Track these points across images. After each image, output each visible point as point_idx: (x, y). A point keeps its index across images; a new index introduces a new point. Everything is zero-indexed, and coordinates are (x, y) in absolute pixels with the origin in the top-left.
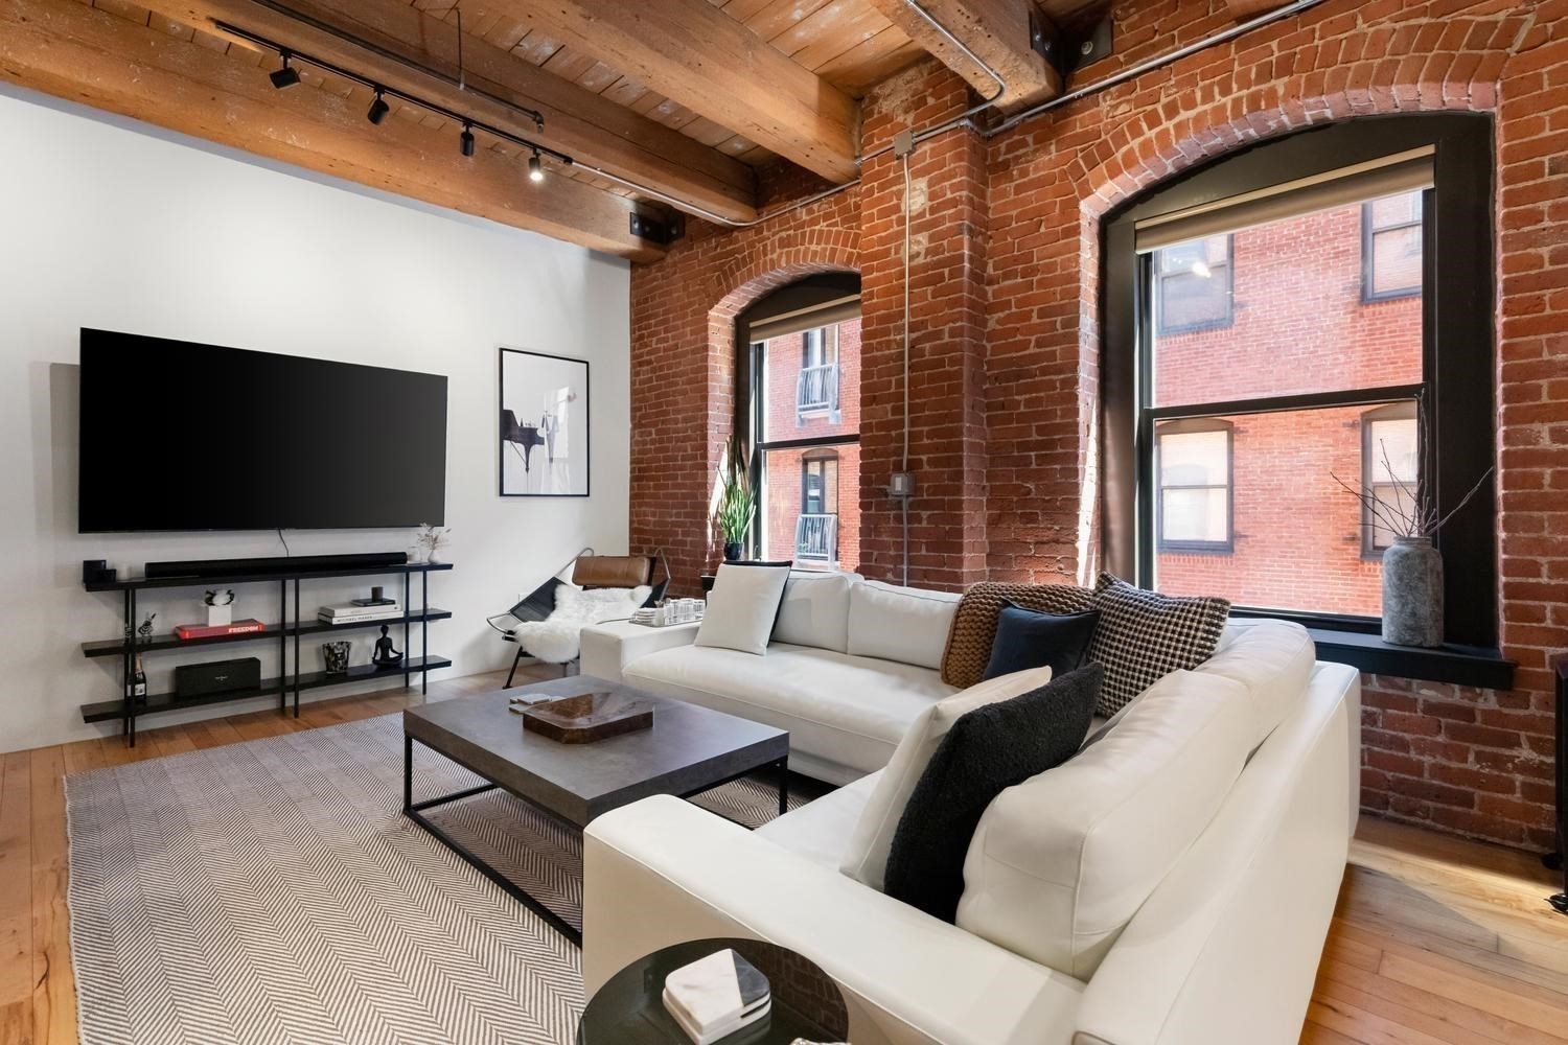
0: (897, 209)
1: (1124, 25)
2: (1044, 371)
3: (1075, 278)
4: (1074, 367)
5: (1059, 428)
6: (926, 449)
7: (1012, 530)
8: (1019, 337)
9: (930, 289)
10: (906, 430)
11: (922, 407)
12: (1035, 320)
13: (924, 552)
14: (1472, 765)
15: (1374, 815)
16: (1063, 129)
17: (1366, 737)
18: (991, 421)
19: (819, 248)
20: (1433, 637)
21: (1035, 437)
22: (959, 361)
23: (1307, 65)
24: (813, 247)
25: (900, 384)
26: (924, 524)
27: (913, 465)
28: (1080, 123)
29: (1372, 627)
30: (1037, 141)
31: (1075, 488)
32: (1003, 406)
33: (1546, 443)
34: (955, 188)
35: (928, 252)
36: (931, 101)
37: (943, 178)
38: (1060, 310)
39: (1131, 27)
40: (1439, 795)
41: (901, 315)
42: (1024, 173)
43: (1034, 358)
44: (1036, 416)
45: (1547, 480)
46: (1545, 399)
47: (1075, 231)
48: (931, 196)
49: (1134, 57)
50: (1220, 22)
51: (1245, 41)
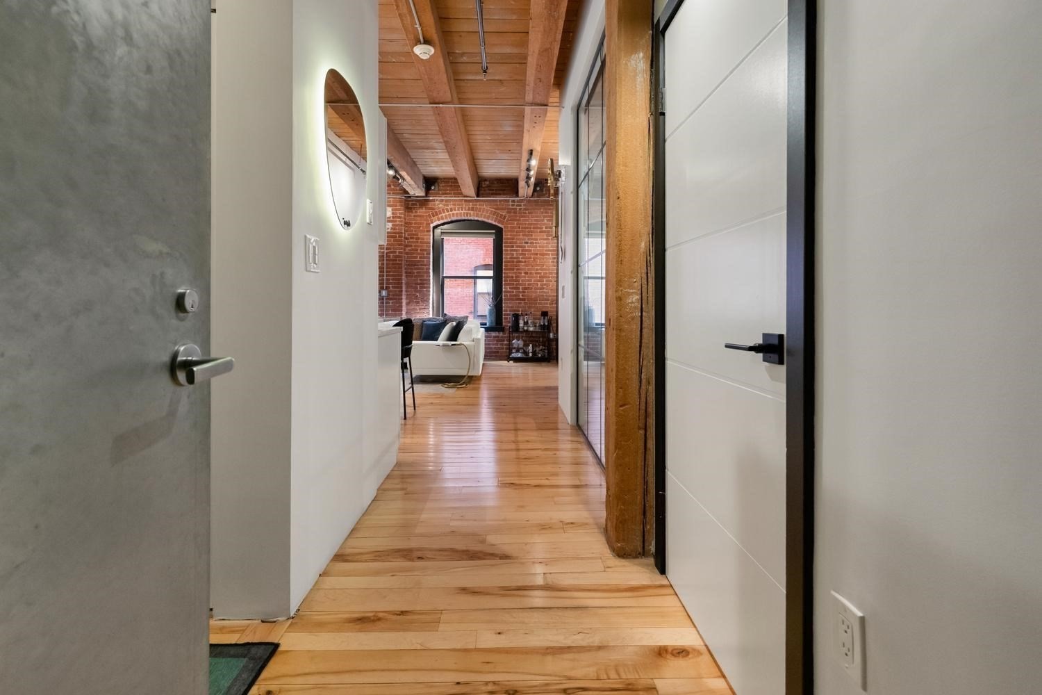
1: (441, 185)
2: (422, 265)
3: (429, 243)
5: (425, 280)
6: (391, 283)
7: (413, 306)
8: (415, 255)
9: (392, 239)
10: (385, 278)
11: (390, 272)
12: (419, 251)
13: (390, 312)
14: (499, 346)
16: (427, 204)
17: (486, 344)
18: (406, 276)
20: (494, 324)
21: (419, 282)
22: (402, 260)
23: (476, 210)
25: (383, 264)
26: (391, 304)
27: (387, 288)
28: (431, 205)
29: (485, 324)
30: (420, 205)
31: (429, 295)
32: (410, 273)
33: (509, 289)
34: (400, 214)
35: (392, 229)
36: (392, 187)
37: (396, 210)
38: (426, 250)
39: (444, 187)
40: (495, 352)
42: (416, 212)
43: (419, 261)
44: (420, 276)
45: (508, 295)
46: (508, 282)
47: (429, 231)
48: (393, 214)
49: (443, 194)
50: (461, 194)
51: (466, 201)
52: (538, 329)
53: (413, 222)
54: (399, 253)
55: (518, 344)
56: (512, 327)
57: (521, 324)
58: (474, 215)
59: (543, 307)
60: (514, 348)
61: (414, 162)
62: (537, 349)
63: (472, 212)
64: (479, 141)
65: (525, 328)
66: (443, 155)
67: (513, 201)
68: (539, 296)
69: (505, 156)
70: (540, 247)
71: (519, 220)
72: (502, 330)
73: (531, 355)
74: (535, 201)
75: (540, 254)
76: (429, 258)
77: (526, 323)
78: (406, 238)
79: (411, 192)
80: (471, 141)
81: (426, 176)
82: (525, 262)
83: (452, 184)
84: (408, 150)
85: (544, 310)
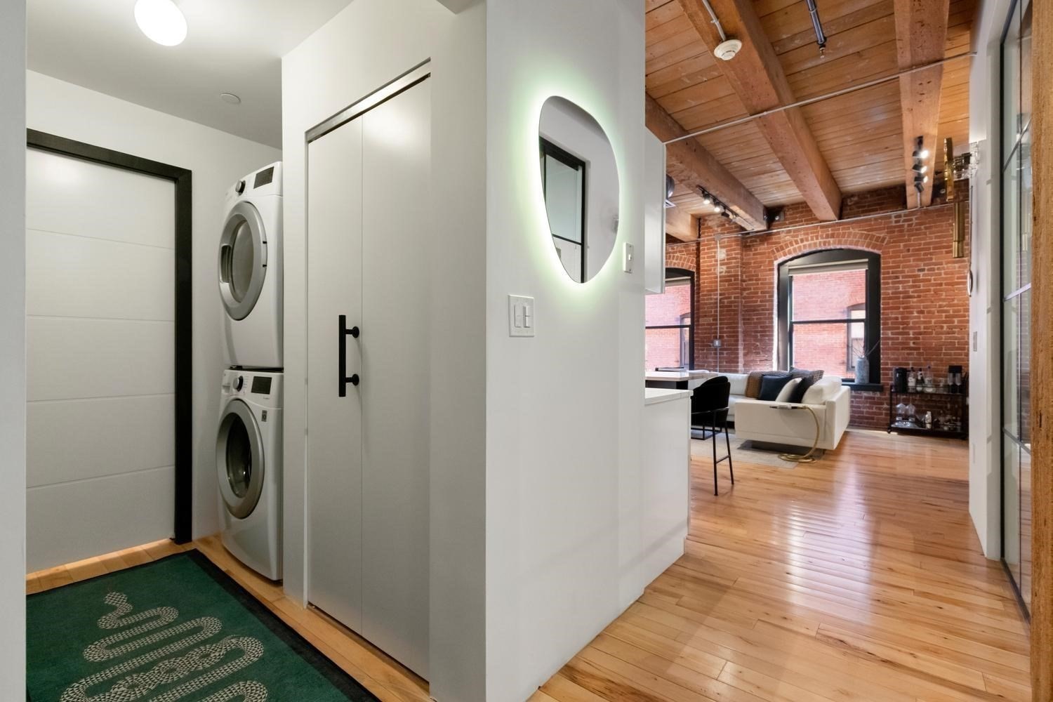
0: (714, 257)
1: (788, 213)
2: (763, 310)
3: (772, 283)
4: (772, 309)
5: (767, 327)
6: (726, 332)
7: (752, 357)
8: (754, 299)
9: (727, 283)
10: (718, 326)
11: (724, 319)
12: (760, 294)
13: (725, 364)
14: (874, 410)
15: (852, 425)
16: (770, 239)
17: (852, 407)
18: (744, 324)
19: (677, 262)
20: (866, 381)
21: (759, 329)
22: (737, 306)
23: (838, 236)
24: (674, 261)
25: (716, 312)
26: (725, 355)
27: (721, 337)
28: (774, 239)
29: (853, 381)
30: (760, 241)
31: (772, 344)
32: (749, 319)
33: (890, 335)
34: (736, 254)
35: (726, 272)
36: (727, 226)
37: (731, 250)
38: (768, 292)
39: (790, 215)
40: (867, 418)
41: (717, 290)
42: (756, 250)
43: (760, 306)
44: (760, 323)
45: (890, 344)
46: (890, 325)
47: (773, 270)
48: (728, 255)
49: (791, 223)
50: (816, 219)
51: (822, 227)
52: (941, 391)
53: (752, 261)
54: (735, 298)
55: (907, 410)
56: (896, 386)
57: (911, 382)
58: (834, 243)
59: (951, 360)
60: (900, 415)
61: (750, 193)
62: (942, 419)
63: (831, 240)
64: (835, 147)
65: (919, 389)
66: (785, 177)
67: (899, 216)
68: (944, 344)
69: (880, 157)
70: (946, 274)
71: (909, 240)
72: (881, 389)
73: (928, 426)
74: (937, 210)
75: (946, 284)
76: (772, 301)
77: (920, 382)
78: (743, 281)
79: (749, 228)
80: (822, 149)
81: (769, 206)
82: (919, 296)
83: (802, 210)
84: (740, 180)
85: (955, 363)
